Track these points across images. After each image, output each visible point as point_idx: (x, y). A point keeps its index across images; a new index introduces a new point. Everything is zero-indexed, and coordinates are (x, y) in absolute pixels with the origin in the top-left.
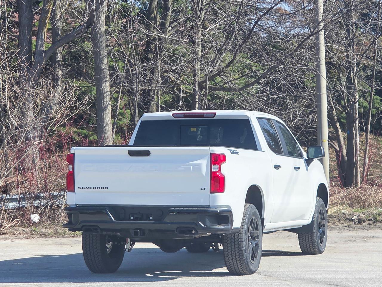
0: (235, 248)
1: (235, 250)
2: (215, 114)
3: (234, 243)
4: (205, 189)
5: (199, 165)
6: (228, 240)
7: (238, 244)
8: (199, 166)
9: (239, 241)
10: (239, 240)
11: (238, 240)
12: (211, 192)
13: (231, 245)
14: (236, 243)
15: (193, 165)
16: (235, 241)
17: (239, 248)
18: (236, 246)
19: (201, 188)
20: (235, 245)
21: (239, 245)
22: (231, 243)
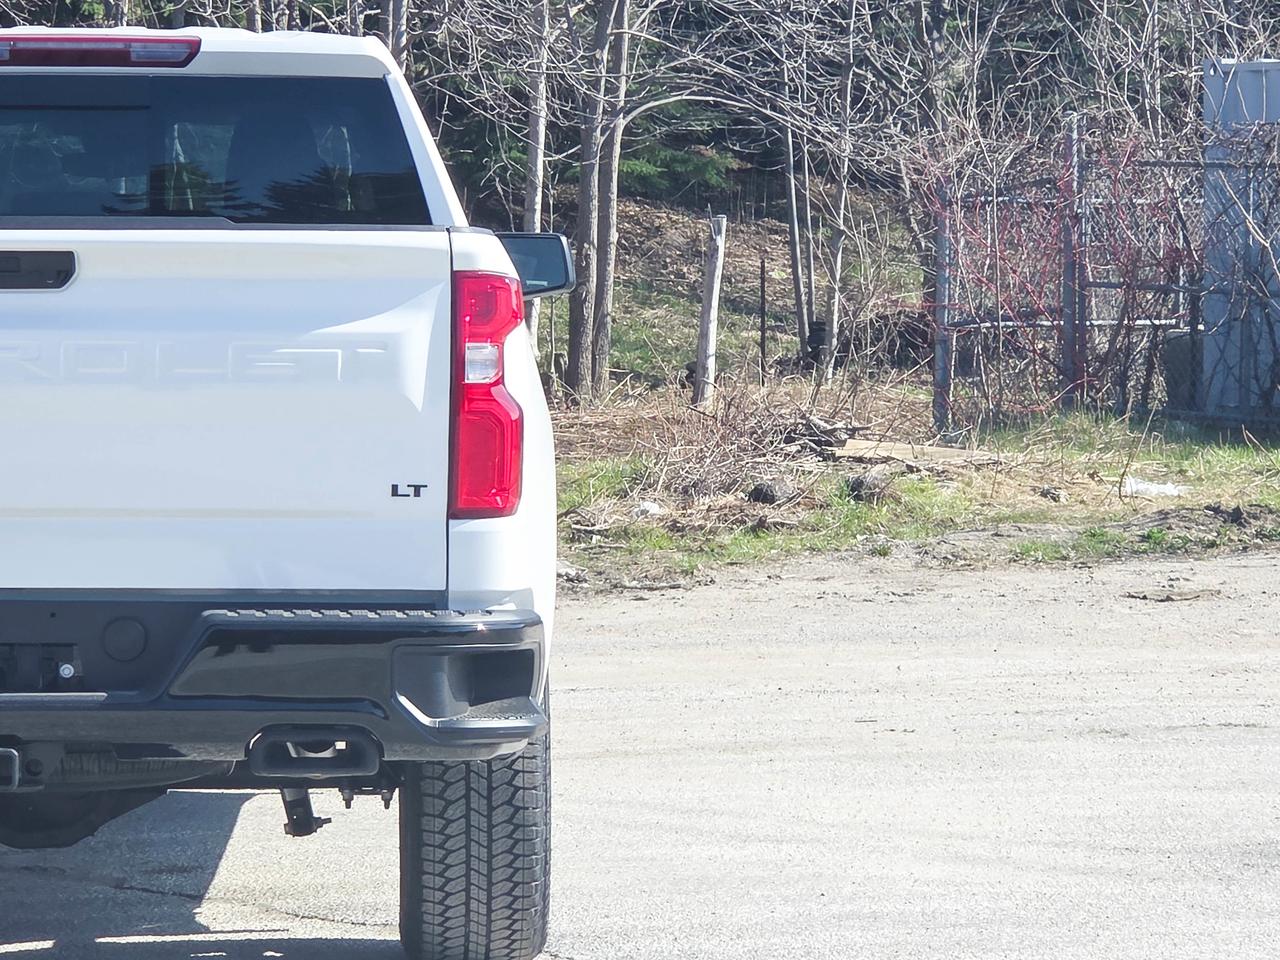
0: (491, 826)
1: (491, 840)
2: (194, 47)
3: (489, 798)
4: (417, 494)
5: (389, 345)
6: (448, 784)
7: (509, 802)
8: (384, 347)
9: (517, 789)
10: (518, 782)
11: (509, 783)
12: (453, 514)
13: (469, 808)
14: (499, 797)
15: (350, 344)
16: (491, 789)
17: (517, 827)
18: (499, 816)
19: (395, 488)
20: (491, 808)
21: (517, 809)
22: (467, 797)
